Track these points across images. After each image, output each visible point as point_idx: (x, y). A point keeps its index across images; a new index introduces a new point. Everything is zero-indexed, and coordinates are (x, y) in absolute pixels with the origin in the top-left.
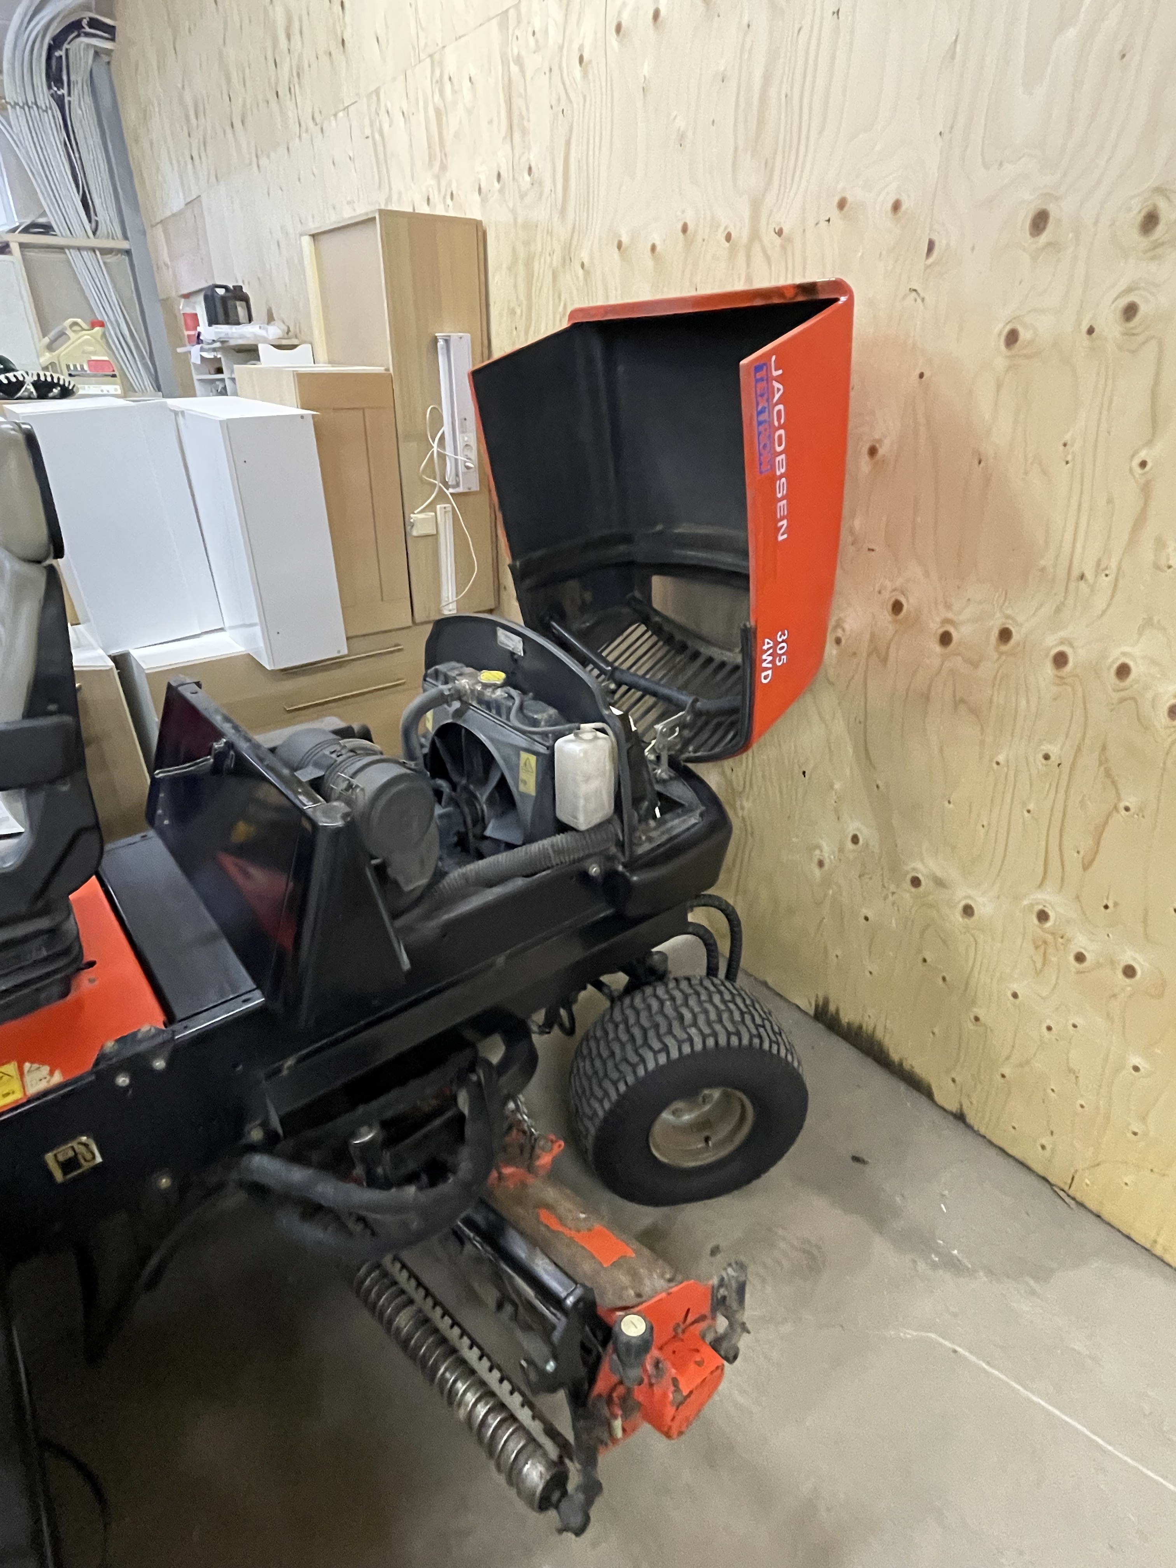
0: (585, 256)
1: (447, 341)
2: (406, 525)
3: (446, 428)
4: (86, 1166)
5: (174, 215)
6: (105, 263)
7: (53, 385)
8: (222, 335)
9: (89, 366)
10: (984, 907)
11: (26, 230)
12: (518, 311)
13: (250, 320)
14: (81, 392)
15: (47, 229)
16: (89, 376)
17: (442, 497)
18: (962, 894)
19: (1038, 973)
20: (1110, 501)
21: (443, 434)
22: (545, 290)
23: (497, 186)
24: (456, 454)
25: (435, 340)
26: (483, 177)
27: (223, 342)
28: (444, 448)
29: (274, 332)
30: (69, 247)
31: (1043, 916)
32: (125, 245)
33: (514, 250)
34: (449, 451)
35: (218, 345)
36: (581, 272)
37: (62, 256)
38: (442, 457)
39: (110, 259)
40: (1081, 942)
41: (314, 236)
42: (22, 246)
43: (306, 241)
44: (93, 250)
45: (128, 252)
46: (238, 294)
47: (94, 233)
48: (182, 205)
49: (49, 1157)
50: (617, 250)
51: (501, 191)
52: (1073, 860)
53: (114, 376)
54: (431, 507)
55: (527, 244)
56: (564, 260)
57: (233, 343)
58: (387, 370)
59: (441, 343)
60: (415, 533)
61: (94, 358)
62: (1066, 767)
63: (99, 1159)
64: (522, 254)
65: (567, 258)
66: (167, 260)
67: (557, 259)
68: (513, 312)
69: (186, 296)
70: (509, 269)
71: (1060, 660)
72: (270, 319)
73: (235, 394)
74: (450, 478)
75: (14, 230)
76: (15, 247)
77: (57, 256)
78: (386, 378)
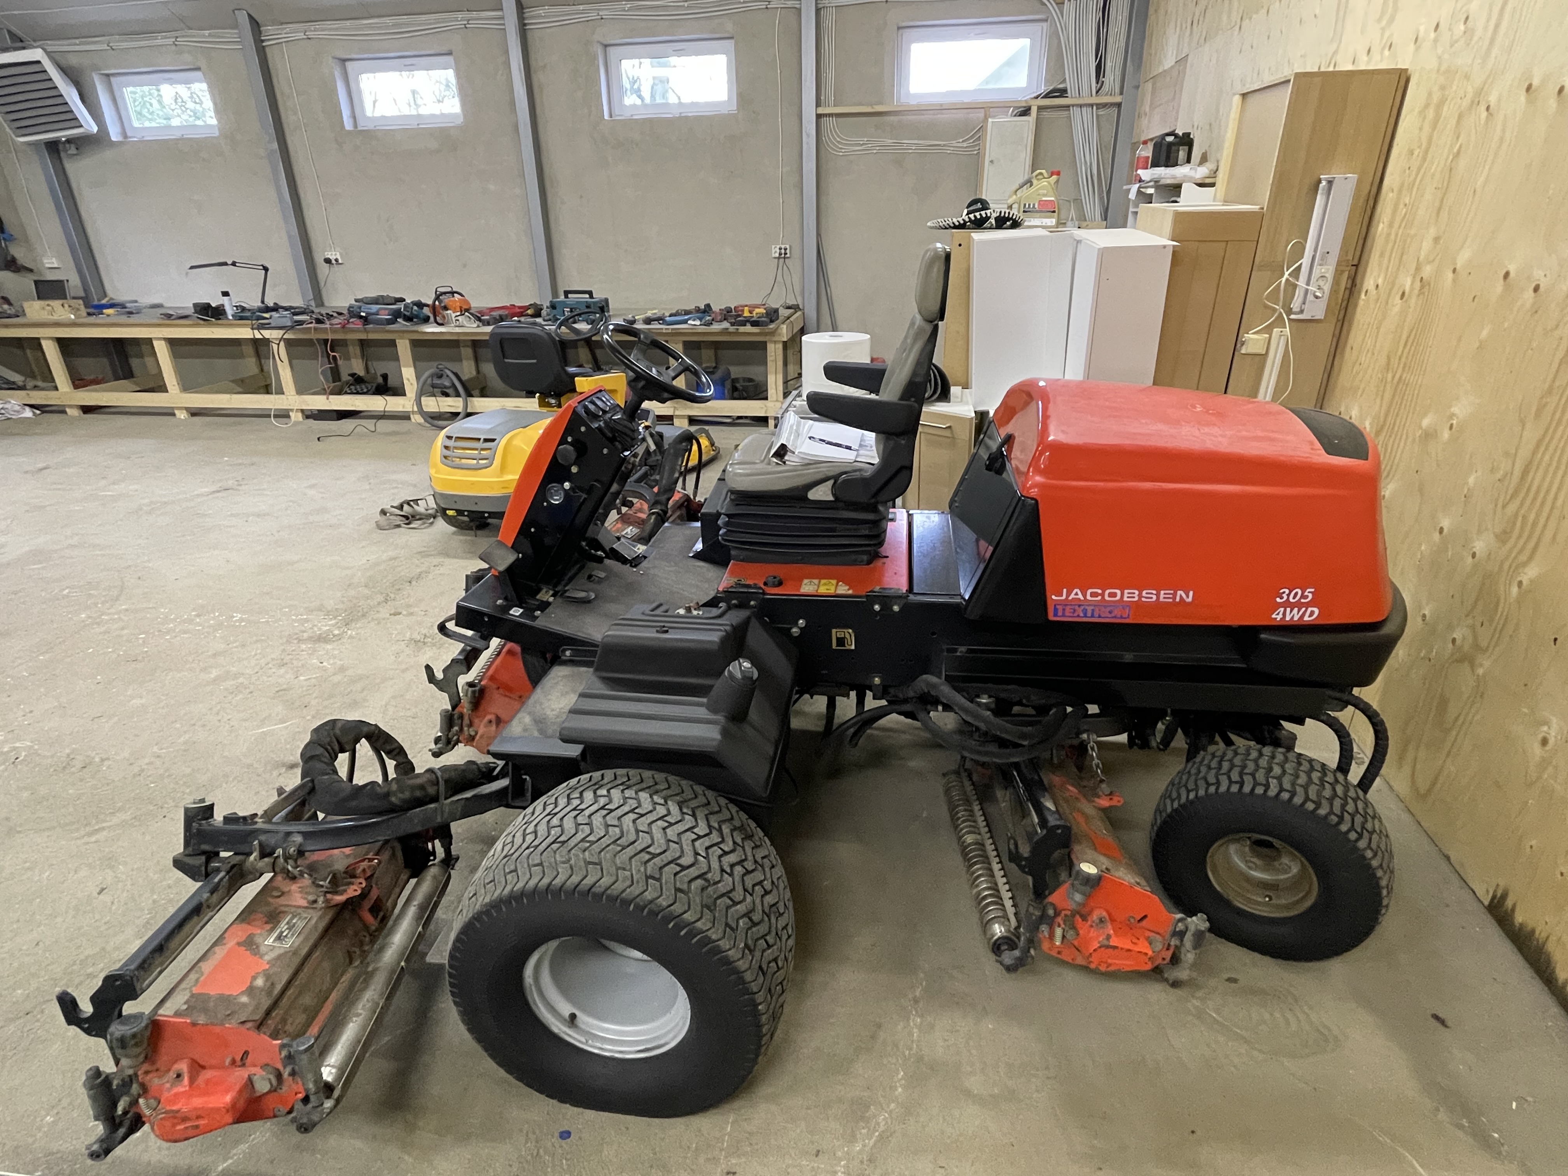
0: (1493, 99)
1: (1330, 183)
2: (1237, 342)
3: (1305, 261)
4: (848, 647)
5: (1165, 71)
6: (1098, 116)
7: (1008, 219)
8: (1156, 176)
9: (1039, 204)
11: (1047, 96)
12: (1416, 153)
13: (1189, 161)
14: (1026, 224)
15: (1062, 93)
16: (1037, 212)
17: (1279, 322)
21: (1300, 266)
23: (1433, 35)
24: (1308, 284)
25: (1319, 181)
26: (1422, 28)
27: (1156, 182)
28: (1297, 279)
29: (1201, 172)
30: (1073, 106)
32: (1118, 99)
33: (1430, 94)
34: (1301, 282)
35: (1152, 184)
36: (1484, 114)
37: (1067, 113)
38: (1292, 287)
39: (1102, 112)
41: (1244, 96)
42: (1040, 108)
43: (1237, 99)
44: (1092, 105)
45: (1119, 105)
46: (1187, 141)
47: (1097, 92)
48: (1173, 63)
49: (834, 631)
50: (1525, 93)
51: (1436, 41)
53: (1054, 212)
54: (1269, 329)
55: (1443, 88)
56: (1473, 102)
57: (1163, 182)
58: (1263, 208)
59: (1324, 183)
60: (1243, 351)
61: (1044, 199)
63: (853, 647)
64: (1437, 96)
65: (1475, 103)
66: (1147, 110)
67: (1466, 103)
68: (1411, 153)
69: (1145, 143)
70: (1420, 112)
72: (1204, 159)
73: (1135, 228)
74: (1295, 305)
75: (1037, 97)
76: (1034, 110)
77: (1064, 113)
78: (1258, 217)
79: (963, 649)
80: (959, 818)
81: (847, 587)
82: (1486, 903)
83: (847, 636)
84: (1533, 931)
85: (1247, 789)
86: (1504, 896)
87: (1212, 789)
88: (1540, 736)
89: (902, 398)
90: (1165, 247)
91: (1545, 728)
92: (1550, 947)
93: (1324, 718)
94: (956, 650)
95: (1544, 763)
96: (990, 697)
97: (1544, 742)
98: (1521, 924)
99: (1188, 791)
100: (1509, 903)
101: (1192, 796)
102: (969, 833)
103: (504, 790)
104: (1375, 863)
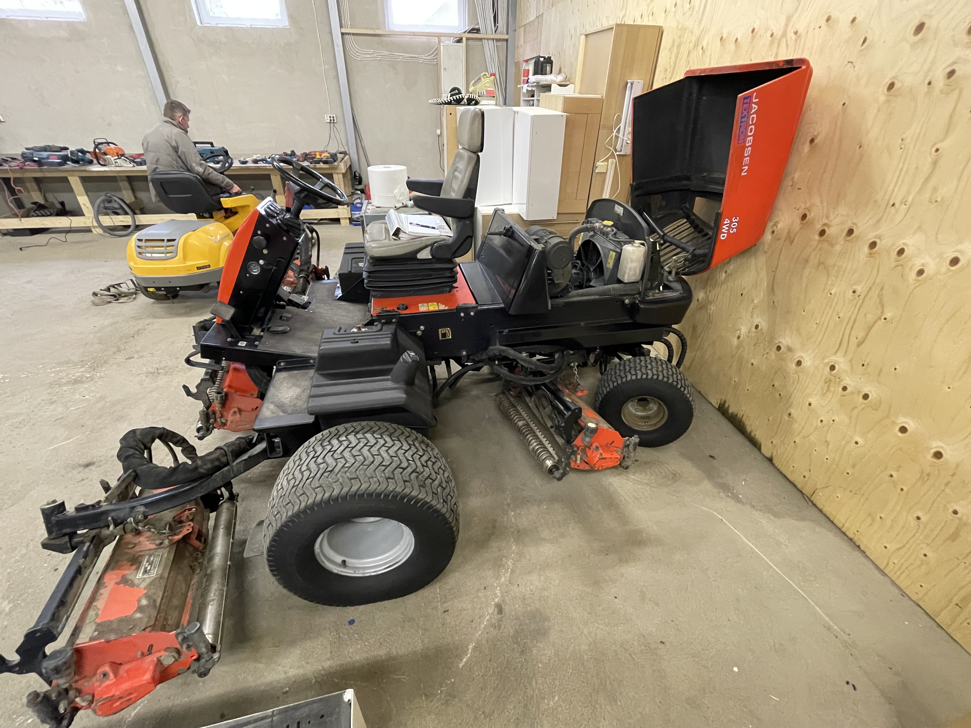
0: (704, 43)
1: (632, 84)
2: (594, 167)
3: (622, 125)
4: (447, 338)
5: (531, 22)
6: (497, 46)
7: (473, 100)
8: (538, 80)
9: (486, 92)
10: (807, 363)
11: (469, 32)
12: (669, 70)
13: (551, 73)
14: (481, 103)
15: (478, 31)
16: (485, 96)
17: (612, 156)
18: (798, 355)
19: (823, 395)
20: (917, 168)
21: (620, 127)
22: (683, 61)
23: (674, 9)
24: (623, 136)
25: (627, 83)
26: (668, 5)
27: (537, 83)
28: (619, 133)
29: (560, 78)
30: (484, 39)
31: (833, 368)
32: (506, 37)
33: (674, 41)
34: (621, 135)
35: (535, 84)
36: (701, 51)
37: (481, 43)
38: (617, 137)
39: (499, 44)
40: (848, 381)
41: (586, 35)
42: (468, 39)
43: (583, 37)
44: (493, 39)
45: (507, 40)
46: (549, 61)
47: (495, 32)
48: (535, 18)
49: (440, 330)
50: (719, 41)
51: (675, 12)
52: (854, 341)
53: (494, 97)
54: (607, 160)
55: (680, 37)
56: (695, 46)
57: (541, 83)
58: (602, 97)
59: (629, 85)
60: (597, 171)
61: (488, 89)
62: (862, 297)
63: (450, 337)
64: (677, 41)
65: (696, 46)
66: (522, 43)
67: (692, 45)
68: (666, 70)
69: (527, 61)
70: (670, 50)
71: (873, 245)
72: (560, 72)
73: (538, 106)
74: (618, 147)
75: (465, 32)
76: (464, 40)
77: (479, 43)
78: (601, 100)
79: (506, 331)
80: (511, 415)
81: (444, 306)
82: (717, 407)
83: (447, 332)
84: (737, 415)
85: (639, 377)
86: (725, 402)
87: (624, 380)
88: (737, 335)
89: (464, 197)
90: (562, 116)
91: (739, 332)
92: (744, 419)
93: (663, 340)
94: (503, 332)
95: (739, 347)
96: (526, 352)
97: (739, 337)
98: (732, 413)
99: (613, 382)
100: (727, 405)
101: (615, 384)
102: (519, 421)
103: (264, 451)
104: (691, 399)
